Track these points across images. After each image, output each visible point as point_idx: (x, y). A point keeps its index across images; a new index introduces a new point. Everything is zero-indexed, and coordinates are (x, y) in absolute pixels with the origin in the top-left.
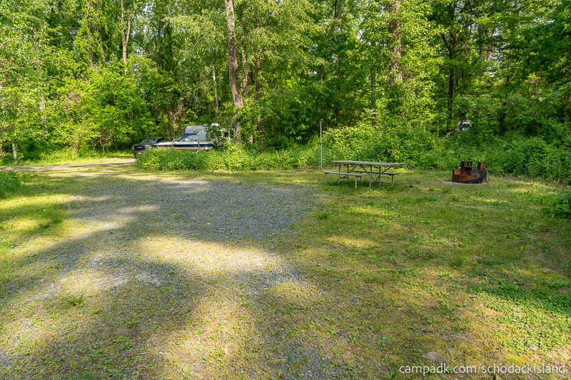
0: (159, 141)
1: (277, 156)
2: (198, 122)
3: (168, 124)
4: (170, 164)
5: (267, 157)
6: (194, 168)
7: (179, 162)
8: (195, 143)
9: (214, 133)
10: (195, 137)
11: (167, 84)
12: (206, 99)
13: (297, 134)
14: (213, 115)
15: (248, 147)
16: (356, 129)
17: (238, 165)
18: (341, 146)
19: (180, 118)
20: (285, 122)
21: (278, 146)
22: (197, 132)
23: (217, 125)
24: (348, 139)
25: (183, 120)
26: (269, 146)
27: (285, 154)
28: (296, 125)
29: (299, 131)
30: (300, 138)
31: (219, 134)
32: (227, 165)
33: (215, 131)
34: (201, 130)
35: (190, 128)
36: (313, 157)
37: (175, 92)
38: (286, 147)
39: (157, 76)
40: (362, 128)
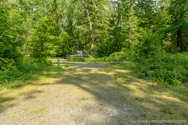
0: (70, 55)
1: (101, 59)
2: (80, 50)
3: (71, 50)
4: (77, 60)
5: (99, 59)
6: (82, 61)
7: (78, 60)
8: (79, 55)
9: (84, 53)
10: (79, 54)
11: (71, 39)
12: (81, 43)
13: (107, 54)
14: (83, 48)
15: (94, 57)
16: (120, 53)
17: (92, 61)
18: (116, 57)
19: (74, 49)
20: (103, 50)
21: (101, 57)
22: (80, 53)
23: (85, 51)
24: (118, 55)
25: (75, 49)
26: (99, 56)
27: (103, 58)
28: (106, 51)
29: (107, 53)
30: (107, 55)
31: (85, 53)
32: (90, 61)
33: (85, 52)
34: (81, 52)
35: (78, 52)
36: (109, 59)
37: (73, 41)
38: (103, 57)
39: (69, 37)
40: (122, 53)
